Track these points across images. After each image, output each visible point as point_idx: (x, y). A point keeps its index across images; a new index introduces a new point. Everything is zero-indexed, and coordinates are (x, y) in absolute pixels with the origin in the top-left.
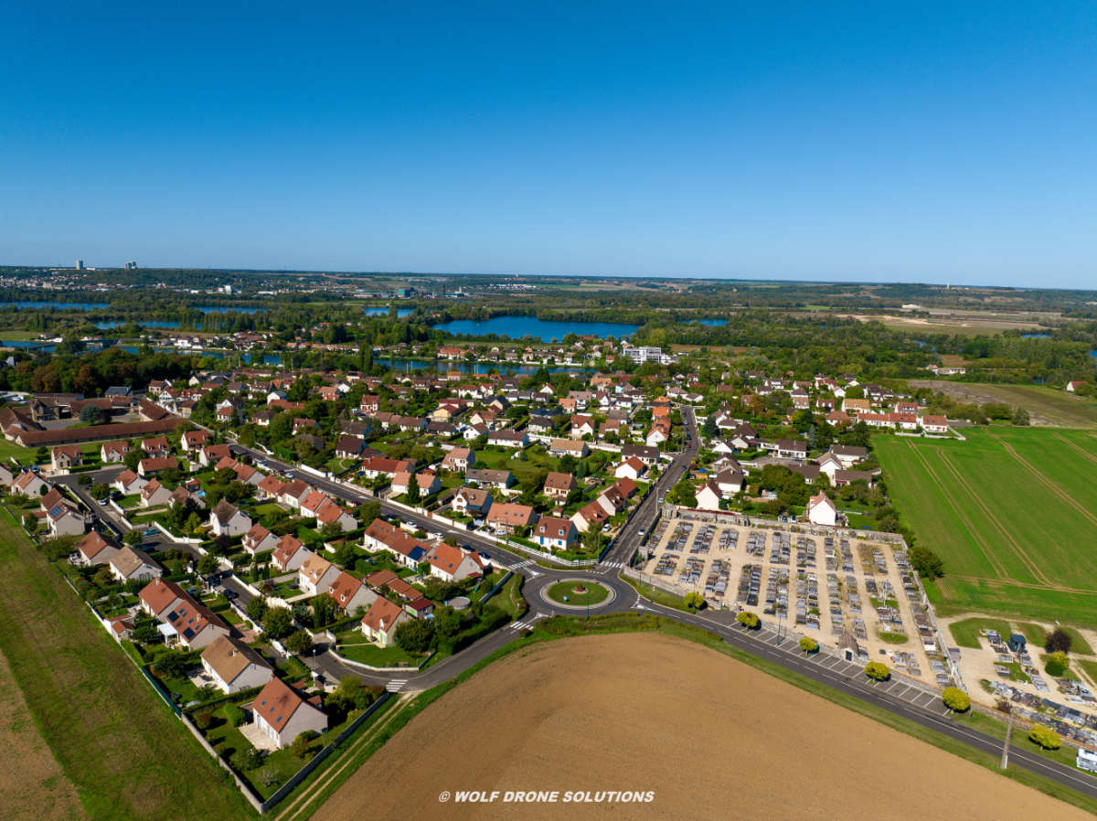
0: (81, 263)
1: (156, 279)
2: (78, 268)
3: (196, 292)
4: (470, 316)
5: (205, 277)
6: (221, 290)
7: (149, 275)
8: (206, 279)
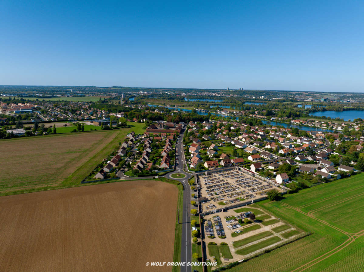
0: (228, 88)
1: (246, 93)
2: (227, 90)
3: (254, 98)
4: (334, 110)
5: (261, 93)
6: (260, 97)
7: (244, 92)
8: (261, 94)
